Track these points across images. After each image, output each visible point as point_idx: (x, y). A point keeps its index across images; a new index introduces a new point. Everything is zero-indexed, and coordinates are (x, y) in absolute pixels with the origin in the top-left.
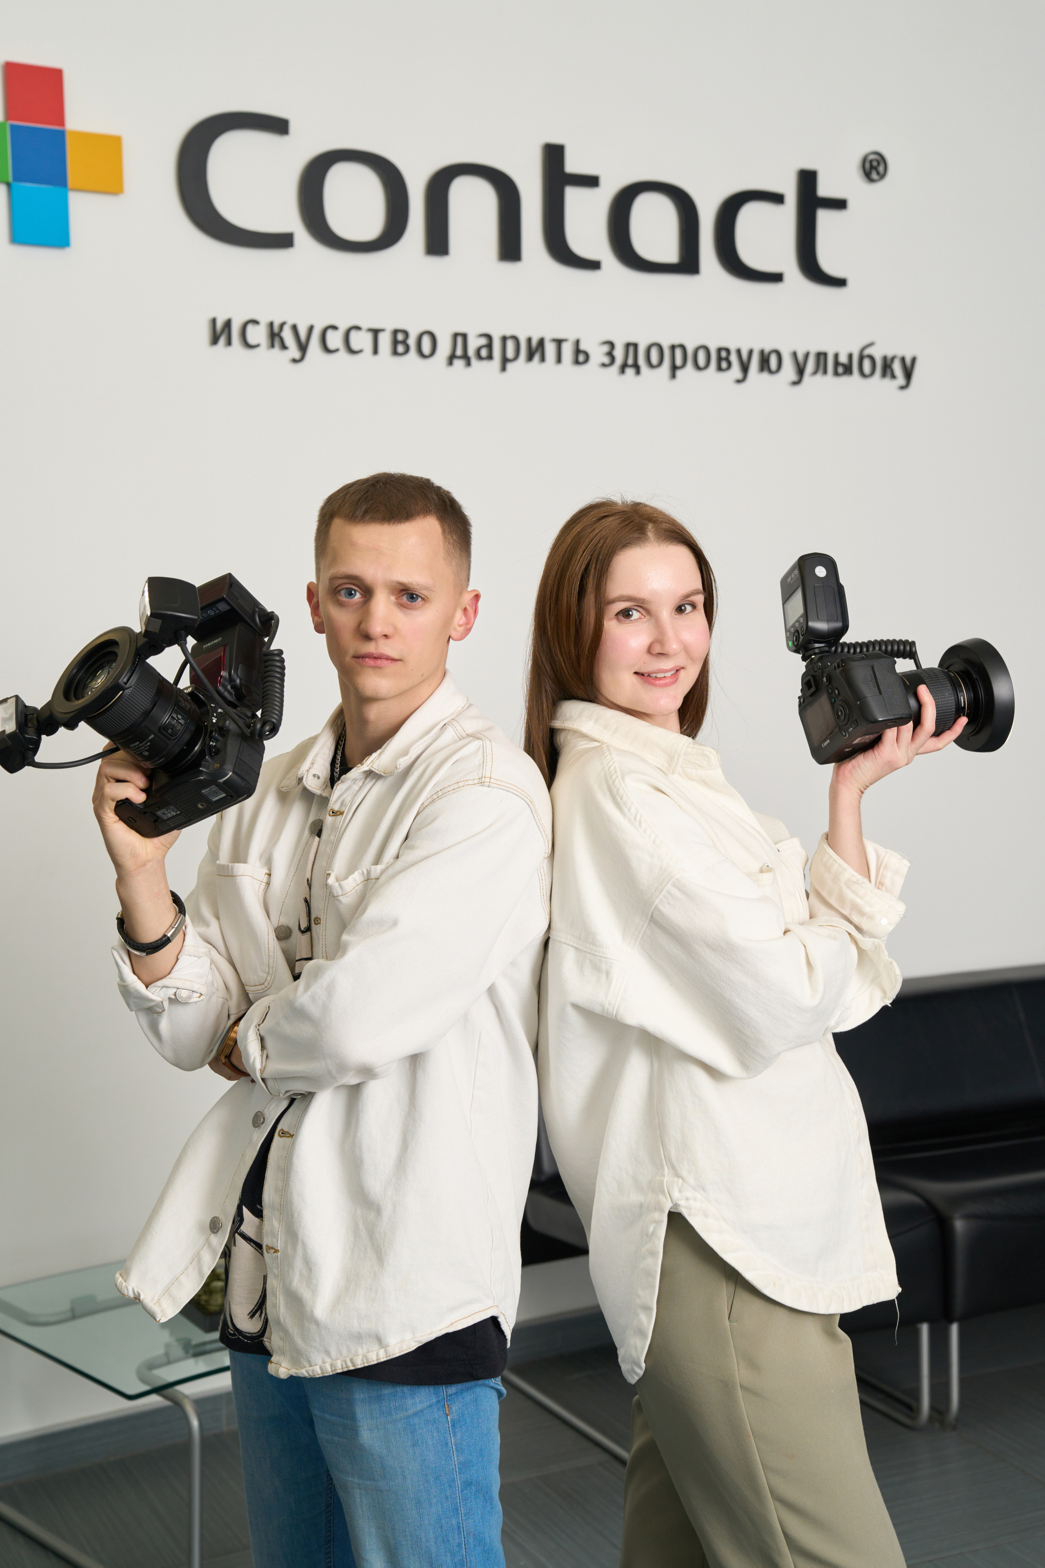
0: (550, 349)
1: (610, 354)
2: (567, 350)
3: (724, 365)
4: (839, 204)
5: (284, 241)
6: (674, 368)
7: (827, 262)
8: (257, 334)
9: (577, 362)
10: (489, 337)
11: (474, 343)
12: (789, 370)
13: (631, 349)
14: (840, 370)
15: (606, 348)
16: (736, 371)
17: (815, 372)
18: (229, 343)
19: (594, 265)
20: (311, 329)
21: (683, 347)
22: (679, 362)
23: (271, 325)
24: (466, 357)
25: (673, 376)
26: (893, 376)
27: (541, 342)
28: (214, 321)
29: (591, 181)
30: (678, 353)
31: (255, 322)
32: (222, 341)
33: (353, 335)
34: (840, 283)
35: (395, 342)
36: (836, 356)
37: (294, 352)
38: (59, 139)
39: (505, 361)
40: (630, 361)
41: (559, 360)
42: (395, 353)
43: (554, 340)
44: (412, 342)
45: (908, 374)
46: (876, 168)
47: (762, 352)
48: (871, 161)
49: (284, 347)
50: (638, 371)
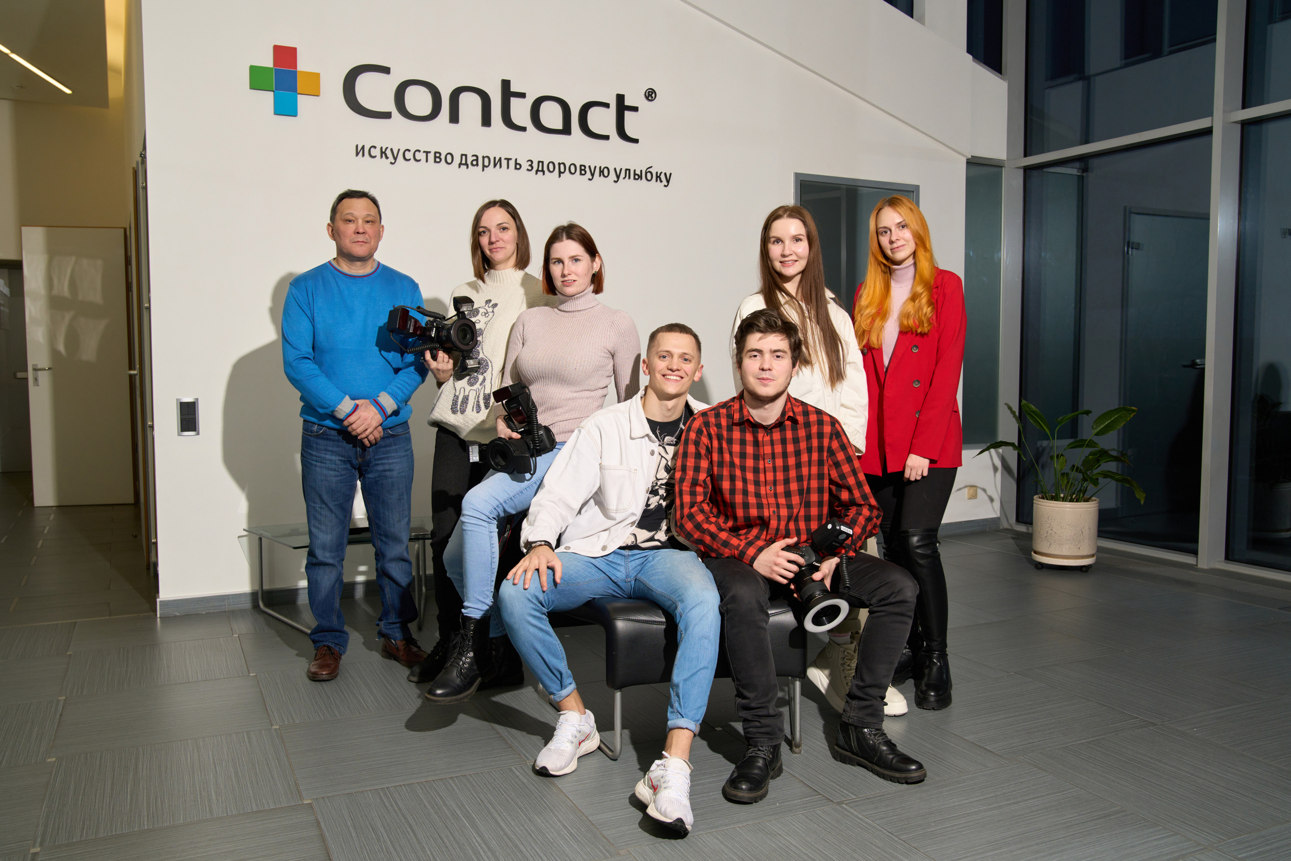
0: (504, 163)
1: (531, 165)
2: (512, 163)
3: (583, 172)
4: (635, 109)
5: (387, 115)
6: (560, 173)
7: (630, 131)
8: (376, 152)
9: (516, 168)
10: (477, 156)
11: (470, 159)
12: (613, 176)
13: (541, 164)
14: (637, 177)
15: (530, 163)
16: (589, 175)
17: (624, 178)
18: (363, 155)
19: (524, 129)
20: (399, 150)
21: (564, 164)
22: (562, 170)
23: (382, 148)
24: (466, 164)
25: (560, 176)
26: (661, 181)
27: (500, 159)
28: (357, 146)
29: (522, 95)
30: (562, 166)
31: (375, 147)
32: (361, 153)
33: (417, 153)
34: (636, 141)
35: (435, 157)
36: (635, 171)
37: (391, 159)
38: (295, 74)
39: (484, 166)
40: (540, 169)
41: (508, 168)
42: (435, 162)
43: (505, 159)
44: (443, 157)
45: (668, 181)
46: (651, 95)
47: (600, 167)
48: (649, 92)
49: (387, 158)
50: (544, 174)
